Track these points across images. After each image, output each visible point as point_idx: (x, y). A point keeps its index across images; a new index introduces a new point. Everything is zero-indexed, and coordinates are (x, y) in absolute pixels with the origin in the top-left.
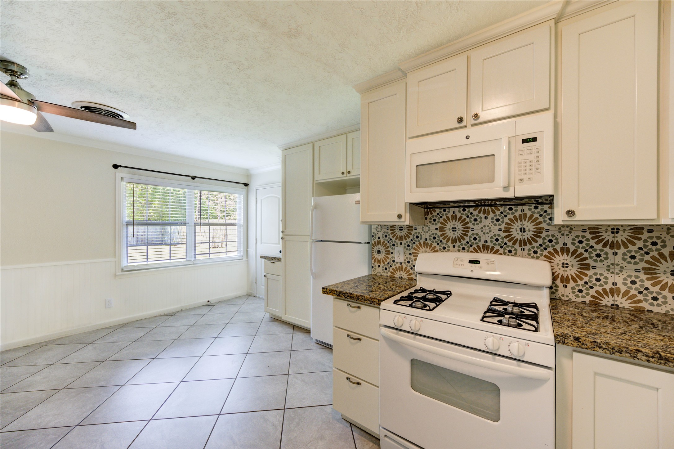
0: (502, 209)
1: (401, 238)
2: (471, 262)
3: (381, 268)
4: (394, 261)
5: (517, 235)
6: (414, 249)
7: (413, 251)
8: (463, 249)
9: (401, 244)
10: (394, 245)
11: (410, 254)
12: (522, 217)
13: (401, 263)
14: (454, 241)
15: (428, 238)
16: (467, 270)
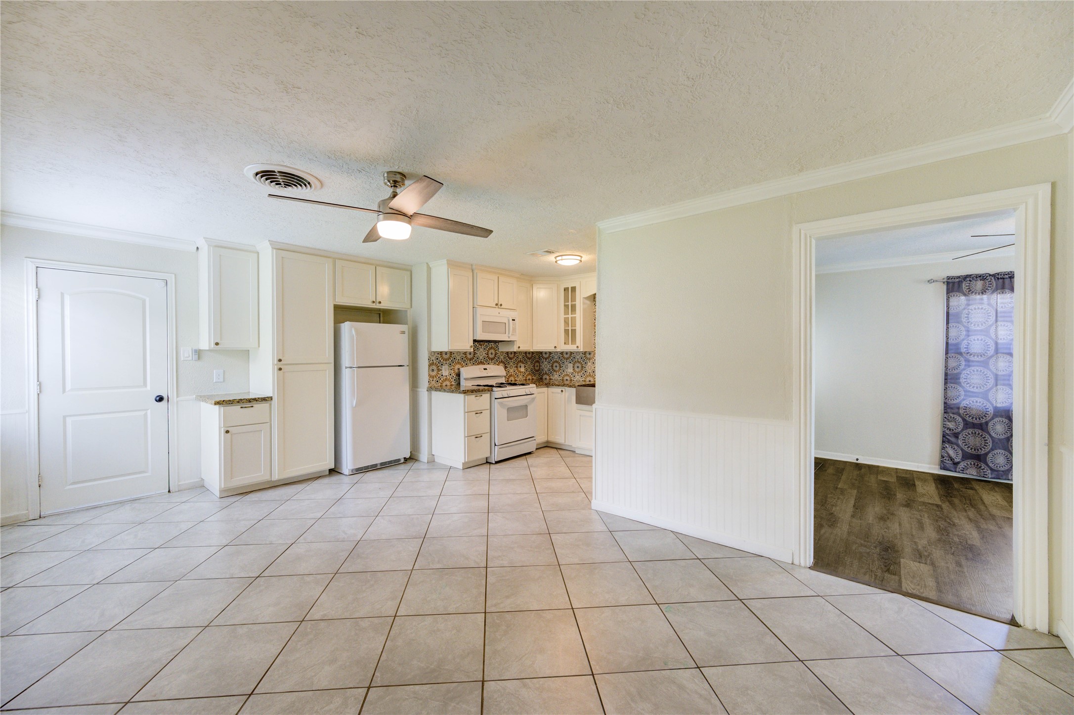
0: (486, 344)
1: (446, 360)
2: (484, 369)
3: (434, 381)
4: (442, 375)
5: (491, 356)
6: (453, 366)
7: (452, 367)
8: (474, 364)
9: (446, 363)
10: (442, 365)
11: (451, 370)
12: (492, 348)
13: (446, 376)
14: (471, 360)
15: (459, 359)
16: (485, 374)
